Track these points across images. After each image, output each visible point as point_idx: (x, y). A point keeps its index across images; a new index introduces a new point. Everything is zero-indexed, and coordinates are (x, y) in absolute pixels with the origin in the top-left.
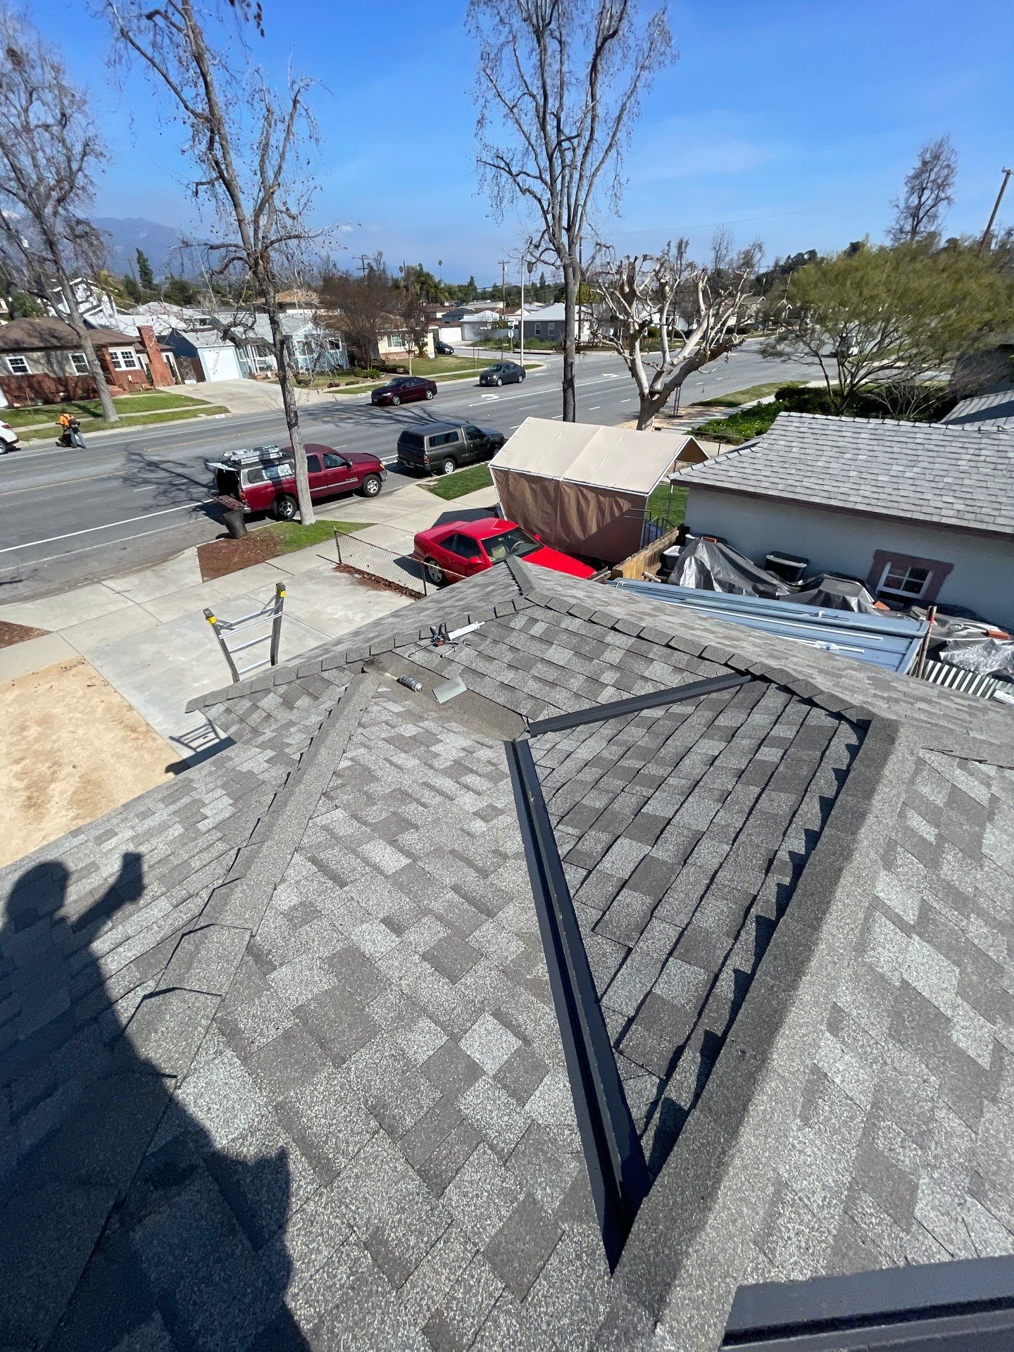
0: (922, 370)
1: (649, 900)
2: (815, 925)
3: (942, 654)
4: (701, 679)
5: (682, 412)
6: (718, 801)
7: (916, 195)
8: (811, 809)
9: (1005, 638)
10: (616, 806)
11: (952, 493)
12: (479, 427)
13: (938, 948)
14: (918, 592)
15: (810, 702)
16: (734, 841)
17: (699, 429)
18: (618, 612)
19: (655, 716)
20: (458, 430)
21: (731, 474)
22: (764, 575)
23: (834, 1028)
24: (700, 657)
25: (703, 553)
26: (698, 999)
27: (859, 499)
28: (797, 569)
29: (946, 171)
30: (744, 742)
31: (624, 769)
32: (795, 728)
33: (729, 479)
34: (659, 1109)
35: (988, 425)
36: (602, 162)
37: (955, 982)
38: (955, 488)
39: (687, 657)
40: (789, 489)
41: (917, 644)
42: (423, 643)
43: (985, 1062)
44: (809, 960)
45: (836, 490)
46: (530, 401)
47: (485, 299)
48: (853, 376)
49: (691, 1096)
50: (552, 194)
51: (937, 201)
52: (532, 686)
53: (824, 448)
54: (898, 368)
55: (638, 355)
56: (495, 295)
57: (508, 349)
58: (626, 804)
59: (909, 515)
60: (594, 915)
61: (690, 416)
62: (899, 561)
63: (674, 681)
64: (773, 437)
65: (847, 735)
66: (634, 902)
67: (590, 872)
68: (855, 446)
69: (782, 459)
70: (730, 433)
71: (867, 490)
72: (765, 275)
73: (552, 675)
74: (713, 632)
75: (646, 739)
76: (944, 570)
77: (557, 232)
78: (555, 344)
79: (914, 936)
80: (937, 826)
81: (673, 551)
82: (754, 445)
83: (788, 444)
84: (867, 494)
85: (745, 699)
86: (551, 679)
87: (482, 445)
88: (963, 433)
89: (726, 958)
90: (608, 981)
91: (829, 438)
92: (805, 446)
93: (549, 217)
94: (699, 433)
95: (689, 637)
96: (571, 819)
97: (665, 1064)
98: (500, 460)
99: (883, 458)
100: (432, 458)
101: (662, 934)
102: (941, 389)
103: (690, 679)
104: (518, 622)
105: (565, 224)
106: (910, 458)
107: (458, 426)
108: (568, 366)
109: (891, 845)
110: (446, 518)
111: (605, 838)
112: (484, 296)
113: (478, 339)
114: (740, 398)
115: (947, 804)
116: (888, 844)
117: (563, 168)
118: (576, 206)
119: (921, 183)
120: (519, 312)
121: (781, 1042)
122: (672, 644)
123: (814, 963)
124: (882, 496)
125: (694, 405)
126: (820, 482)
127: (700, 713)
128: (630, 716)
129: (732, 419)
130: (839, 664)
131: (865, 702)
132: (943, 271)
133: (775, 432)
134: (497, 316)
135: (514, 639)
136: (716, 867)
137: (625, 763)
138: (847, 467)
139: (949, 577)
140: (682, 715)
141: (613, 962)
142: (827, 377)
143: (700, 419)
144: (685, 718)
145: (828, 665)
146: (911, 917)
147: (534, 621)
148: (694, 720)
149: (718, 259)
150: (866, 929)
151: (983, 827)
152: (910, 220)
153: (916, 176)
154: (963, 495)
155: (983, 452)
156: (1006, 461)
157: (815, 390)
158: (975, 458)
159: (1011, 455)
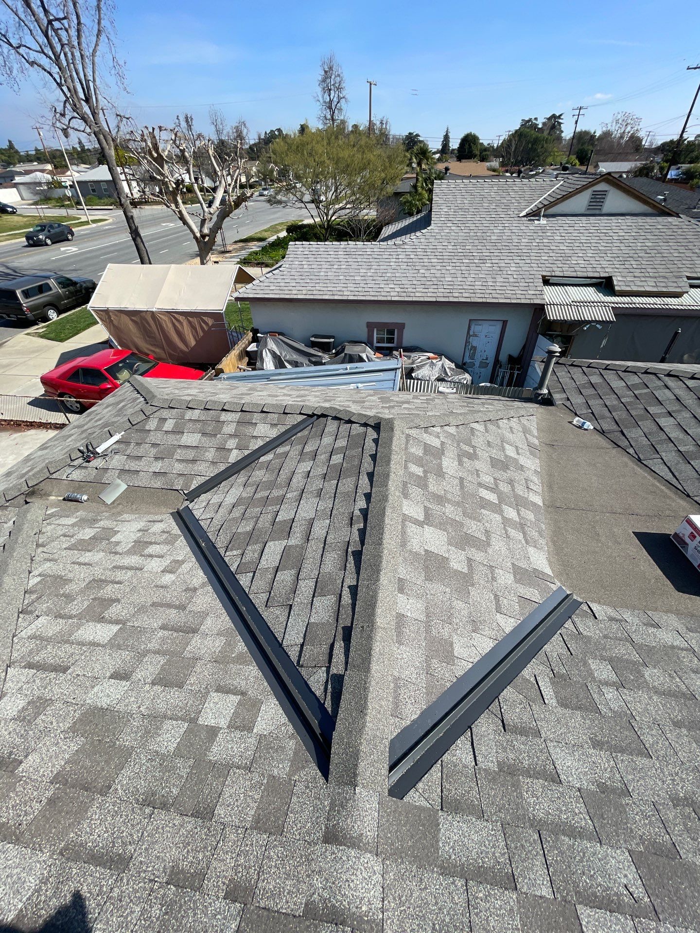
0: (361, 210)
1: (293, 572)
2: (379, 543)
3: (413, 375)
4: (289, 427)
5: (229, 248)
6: (317, 497)
7: (326, 94)
8: (364, 481)
9: (436, 358)
10: (260, 525)
11: (392, 282)
12: (68, 276)
13: (436, 527)
14: (393, 343)
15: (350, 422)
16: (331, 516)
17: (244, 259)
18: (224, 398)
19: (269, 459)
20: (48, 281)
21: (272, 288)
22: (312, 351)
23: (401, 590)
24: (284, 413)
25: (271, 345)
26: (334, 613)
27: (349, 293)
28: (329, 343)
29: (338, 79)
30: (322, 457)
31: (259, 500)
32: (346, 439)
33: (272, 292)
34: (330, 683)
35: (398, 241)
36: (97, 45)
37: (446, 540)
38: (393, 279)
39: (276, 416)
40: (310, 293)
41: (399, 372)
42: (76, 463)
43: (465, 570)
44: (381, 562)
45: (335, 289)
46: (108, 250)
47: (31, 161)
48: (327, 215)
49: (344, 665)
50: (60, 69)
51: (339, 99)
52: (179, 467)
53: (322, 263)
54: (348, 208)
55: (182, 207)
56: (40, 157)
57: (70, 207)
58: (265, 521)
59: (376, 298)
60: (264, 596)
61: (236, 250)
62: (380, 326)
63: (274, 433)
64: (290, 259)
65: (372, 434)
66: (286, 576)
67: (255, 572)
68: (337, 260)
69: (300, 274)
70: (266, 259)
71: (351, 287)
72: (255, 145)
73: (190, 454)
74: (289, 395)
75: (267, 476)
76: (402, 326)
77: (77, 103)
78: (112, 200)
79: (425, 526)
80: (422, 466)
81: (253, 347)
82: (280, 267)
83: (300, 263)
84: (352, 289)
85: (317, 431)
86: (191, 457)
87: (77, 291)
88: (388, 246)
89: (343, 583)
90: (283, 631)
91: (322, 256)
92: (310, 263)
93: (65, 88)
94: (245, 262)
95: (275, 402)
96: (233, 546)
97: (326, 658)
98: (96, 302)
99: (354, 266)
100: (31, 309)
101: (306, 586)
102: (374, 220)
103: (283, 429)
104: (152, 424)
105: (82, 96)
106: (367, 264)
107: (48, 278)
108: (129, 219)
109: (405, 484)
110: (65, 358)
111: (258, 547)
112: (28, 159)
113: (37, 198)
114: (265, 234)
115: (425, 454)
116: (403, 485)
117: (62, 46)
118: (87, 81)
119: (327, 86)
120: (69, 173)
121: (379, 611)
122: (265, 410)
123: (384, 563)
124: (360, 289)
125: (236, 242)
126: (325, 285)
127: (294, 448)
128: (253, 465)
129: (264, 249)
130: (363, 395)
131: (377, 413)
132: (354, 146)
133: (290, 256)
134: (49, 177)
135: (153, 438)
136: (325, 535)
137: (258, 496)
138: (337, 274)
139: (405, 331)
140: (285, 453)
141: (283, 619)
142: (312, 216)
143: (243, 252)
144: (286, 454)
145: (357, 397)
146: (421, 518)
147: (163, 420)
148: (291, 454)
149: (218, 132)
150: (404, 533)
151: (441, 459)
152: (328, 111)
153: (324, 81)
154: (398, 283)
155: (400, 257)
156: (411, 260)
157: (309, 226)
158: (397, 260)
159: (412, 257)
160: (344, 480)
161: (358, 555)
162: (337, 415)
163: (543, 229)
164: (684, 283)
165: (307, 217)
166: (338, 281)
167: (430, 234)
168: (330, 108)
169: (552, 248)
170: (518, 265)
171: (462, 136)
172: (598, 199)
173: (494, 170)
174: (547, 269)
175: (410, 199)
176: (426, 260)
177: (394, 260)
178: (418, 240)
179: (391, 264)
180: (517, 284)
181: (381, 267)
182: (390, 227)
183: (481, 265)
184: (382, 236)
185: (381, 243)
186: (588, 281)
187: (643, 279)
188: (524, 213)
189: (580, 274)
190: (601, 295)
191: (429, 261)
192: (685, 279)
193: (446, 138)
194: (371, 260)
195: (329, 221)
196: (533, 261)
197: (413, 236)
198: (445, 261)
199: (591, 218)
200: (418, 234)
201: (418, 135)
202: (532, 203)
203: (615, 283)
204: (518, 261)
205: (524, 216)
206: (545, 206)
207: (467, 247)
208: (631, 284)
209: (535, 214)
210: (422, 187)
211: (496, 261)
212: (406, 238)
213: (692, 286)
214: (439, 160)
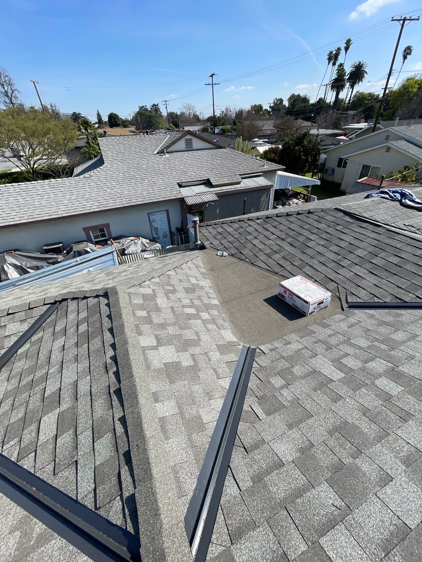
1: (71, 432)
3: (126, 252)
4: (37, 317)
6: (75, 362)
8: (107, 336)
9: (136, 239)
10: (30, 407)
11: (91, 200)
13: (166, 345)
14: (106, 236)
15: (85, 298)
16: (90, 372)
19: (26, 349)
23: (157, 401)
24: (30, 309)
26: (113, 446)
27: (62, 212)
28: (59, 247)
30: (71, 331)
31: (25, 386)
32: (86, 311)
35: (86, 175)
37: (175, 350)
38: (91, 198)
39: (23, 313)
41: (115, 254)
48: (30, 164)
58: (35, 402)
60: (50, 467)
62: (92, 229)
63: (25, 327)
65: (104, 301)
66: (65, 439)
67: (36, 451)
74: (33, 293)
75: (28, 363)
76: (107, 225)
79: (159, 348)
85: (62, 313)
89: (113, 419)
90: (75, 488)
95: (19, 303)
96: (9, 438)
101: (85, 439)
103: (32, 321)
115: (144, 301)
116: (136, 327)
122: (10, 312)
127: (47, 332)
128: (13, 359)
130: (94, 275)
131: (103, 286)
136: (89, 389)
137: (23, 383)
140: (39, 338)
141: (72, 477)
144: (41, 339)
145: (88, 278)
146: (155, 344)
148: (46, 337)
150: (146, 360)
151: (155, 300)
155: (91, 184)
156: (99, 186)
157: (17, 173)
158: (90, 187)
159: (99, 183)
160: (93, 341)
161: (118, 392)
162: (75, 296)
163: (168, 159)
164: (239, 177)
165: (13, 167)
166: (51, 206)
167: (106, 169)
168: (8, 96)
169: (177, 168)
170: (162, 179)
171: (108, 114)
172: (189, 143)
173: (133, 132)
174: (178, 179)
175: (87, 150)
176: (109, 184)
177: (88, 187)
178: (100, 173)
179: (87, 189)
180: (166, 190)
181: (80, 192)
182: (79, 167)
183: (143, 182)
184: (75, 174)
185: (75, 178)
186: (200, 182)
187: (222, 178)
188: (156, 152)
189: (195, 180)
190: (208, 188)
191: (111, 184)
192: (239, 176)
193: (99, 115)
194: (71, 189)
195: (32, 168)
196: (170, 176)
197: (95, 171)
198: (121, 183)
199: (190, 152)
200: (98, 169)
201: (79, 114)
202: (158, 147)
203: (212, 181)
204: (162, 177)
205: (156, 154)
206: (165, 148)
207: (131, 174)
208: (218, 181)
209: (161, 152)
210: (93, 143)
211: (151, 179)
212: (91, 173)
213: (243, 178)
214: (98, 127)
